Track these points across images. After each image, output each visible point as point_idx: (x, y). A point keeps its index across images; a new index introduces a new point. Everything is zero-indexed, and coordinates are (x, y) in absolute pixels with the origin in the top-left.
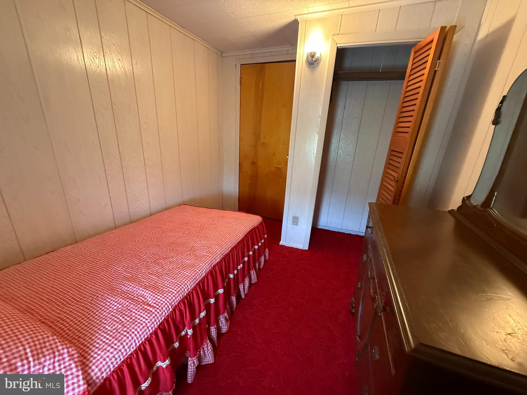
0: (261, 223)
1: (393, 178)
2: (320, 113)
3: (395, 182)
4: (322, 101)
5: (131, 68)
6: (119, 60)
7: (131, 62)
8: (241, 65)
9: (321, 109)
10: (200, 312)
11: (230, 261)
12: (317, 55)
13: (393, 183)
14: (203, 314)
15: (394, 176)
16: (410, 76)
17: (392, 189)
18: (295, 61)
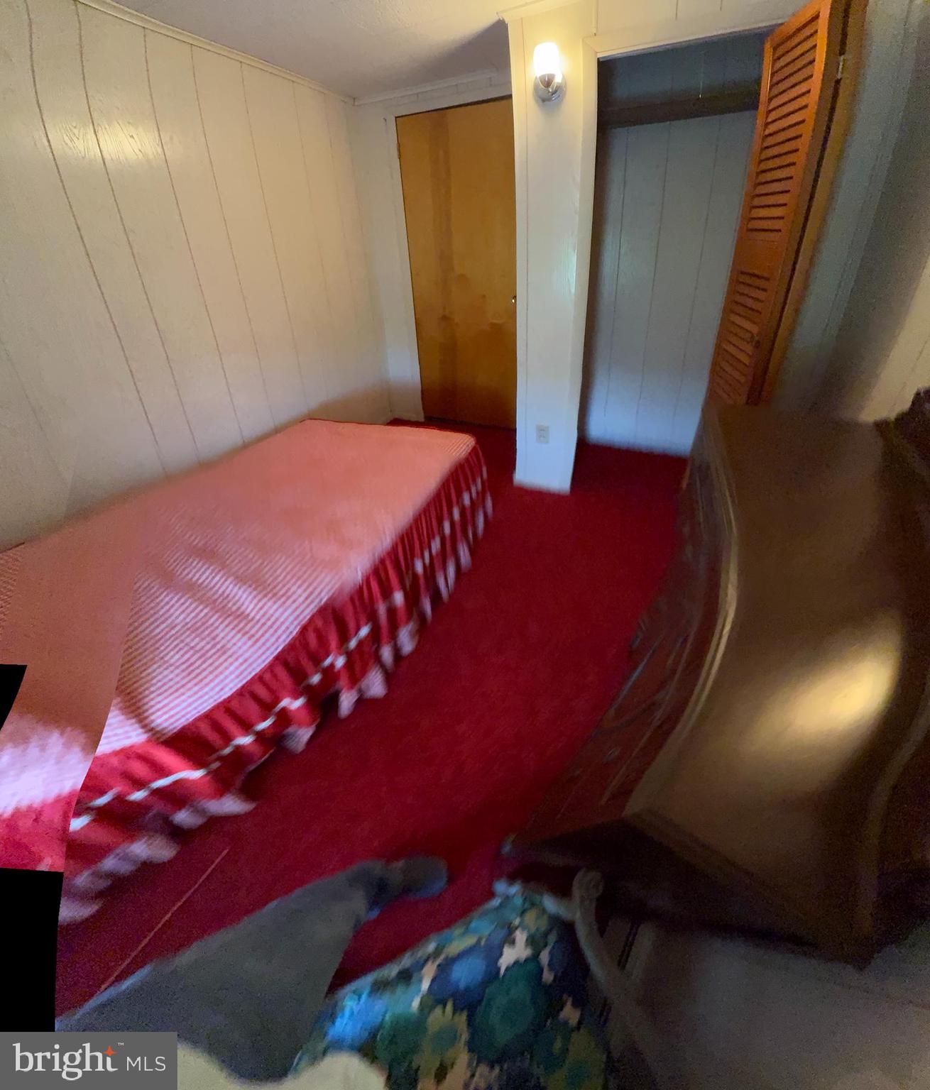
0: (474, 449)
1: (748, 336)
2: (577, 205)
3: (754, 344)
4: (578, 179)
5: (160, 150)
6: (132, 137)
7: (157, 138)
8: (396, 118)
9: (577, 195)
10: (358, 629)
11: (413, 540)
12: (558, 80)
13: (749, 349)
14: (364, 631)
15: (750, 332)
16: (770, 100)
17: (746, 360)
18: (510, 97)
